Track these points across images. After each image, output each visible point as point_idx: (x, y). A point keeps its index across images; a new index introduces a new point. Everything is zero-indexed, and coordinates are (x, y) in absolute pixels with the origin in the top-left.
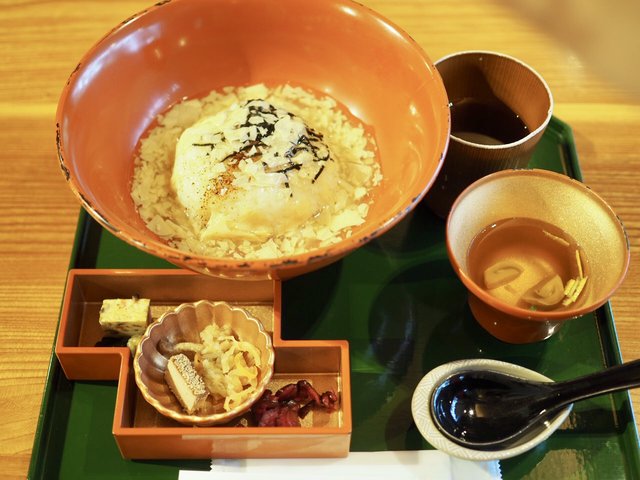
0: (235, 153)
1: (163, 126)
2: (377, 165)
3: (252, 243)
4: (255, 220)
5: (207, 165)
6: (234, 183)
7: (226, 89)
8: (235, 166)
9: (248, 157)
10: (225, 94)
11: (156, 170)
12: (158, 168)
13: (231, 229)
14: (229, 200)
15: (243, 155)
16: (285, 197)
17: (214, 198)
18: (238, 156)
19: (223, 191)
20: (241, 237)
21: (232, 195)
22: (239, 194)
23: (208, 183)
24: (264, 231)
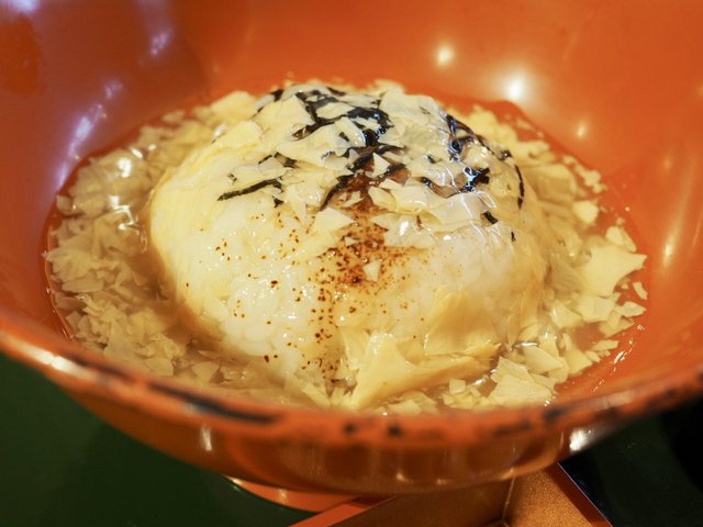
0: (344, 180)
1: (77, 216)
2: (569, 160)
3: (469, 380)
4: (460, 322)
5: (291, 224)
6: (390, 240)
7: (169, 118)
8: (365, 206)
9: (380, 180)
10: (175, 126)
11: (124, 306)
12: (124, 299)
13: (415, 361)
14: (392, 287)
15: (363, 177)
16: (505, 244)
17: (351, 296)
18: (354, 184)
19: (371, 270)
20: (443, 374)
21: (395, 271)
22: (413, 264)
23: (317, 265)
24: (480, 343)
